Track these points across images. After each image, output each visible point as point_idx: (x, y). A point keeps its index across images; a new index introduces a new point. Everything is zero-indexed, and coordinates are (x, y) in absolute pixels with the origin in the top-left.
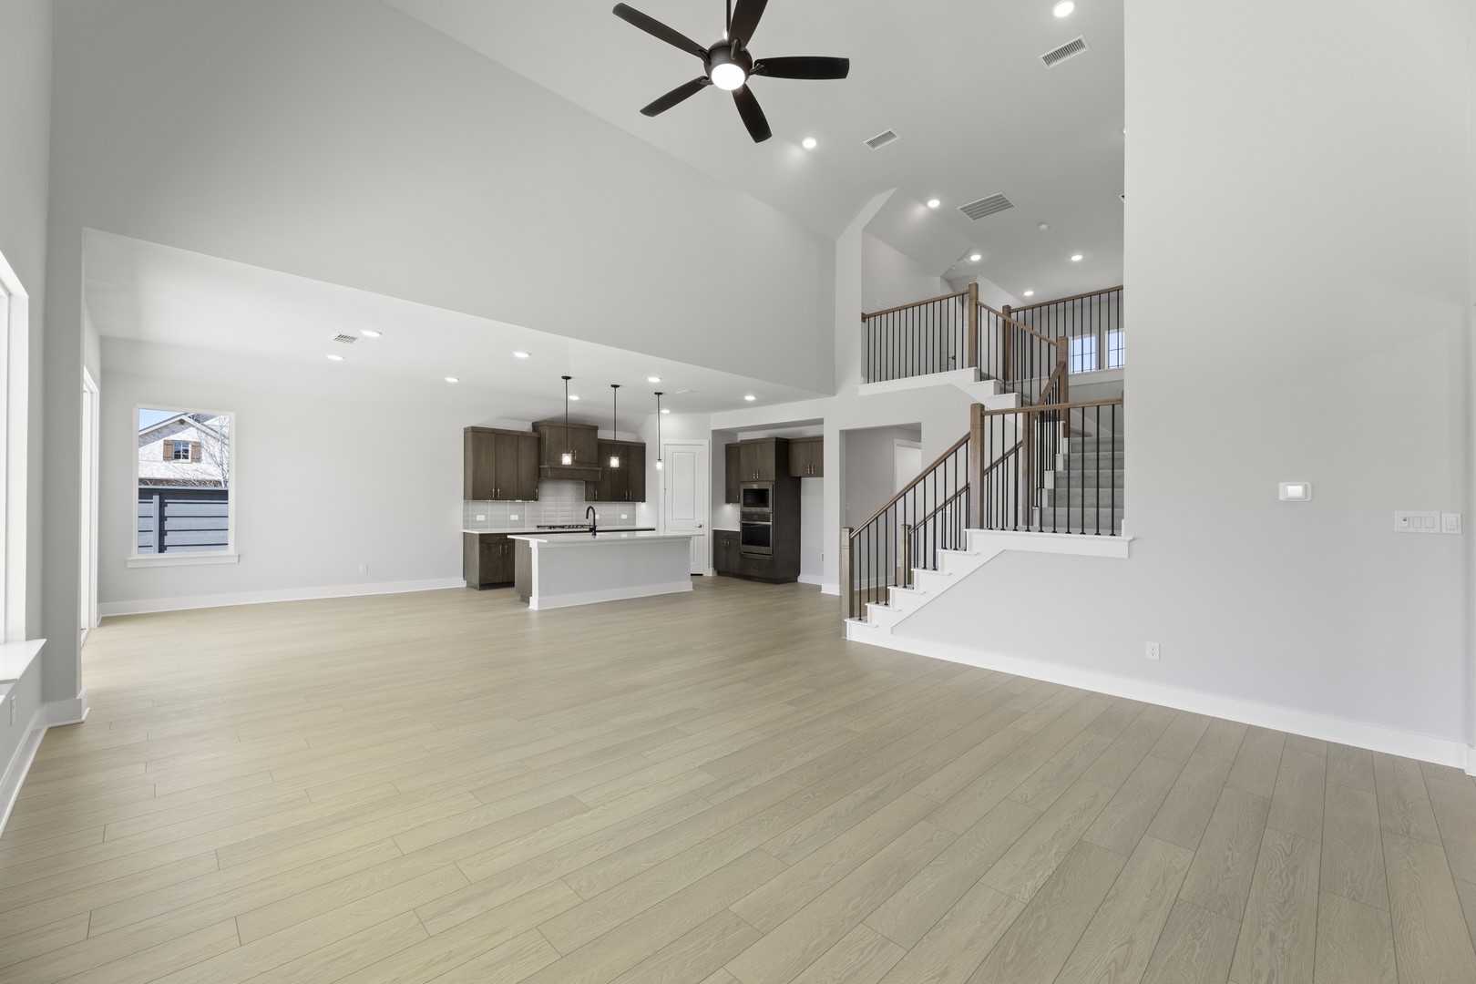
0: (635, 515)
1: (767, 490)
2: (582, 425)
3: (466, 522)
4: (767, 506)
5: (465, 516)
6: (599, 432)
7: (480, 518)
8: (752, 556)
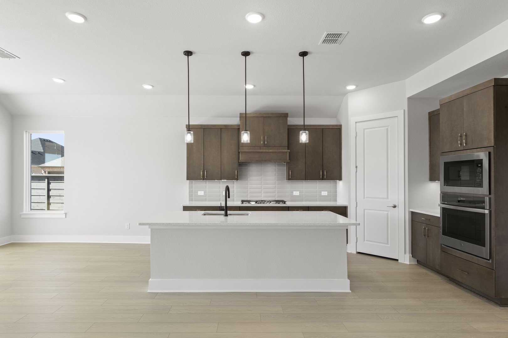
0: (336, 192)
1: (481, 161)
2: (272, 114)
3: (191, 196)
4: (480, 185)
5: (190, 192)
6: (288, 119)
7: (201, 193)
8: (458, 253)
